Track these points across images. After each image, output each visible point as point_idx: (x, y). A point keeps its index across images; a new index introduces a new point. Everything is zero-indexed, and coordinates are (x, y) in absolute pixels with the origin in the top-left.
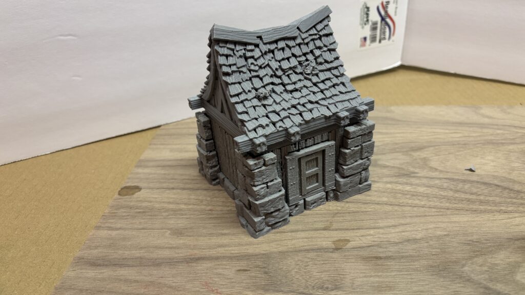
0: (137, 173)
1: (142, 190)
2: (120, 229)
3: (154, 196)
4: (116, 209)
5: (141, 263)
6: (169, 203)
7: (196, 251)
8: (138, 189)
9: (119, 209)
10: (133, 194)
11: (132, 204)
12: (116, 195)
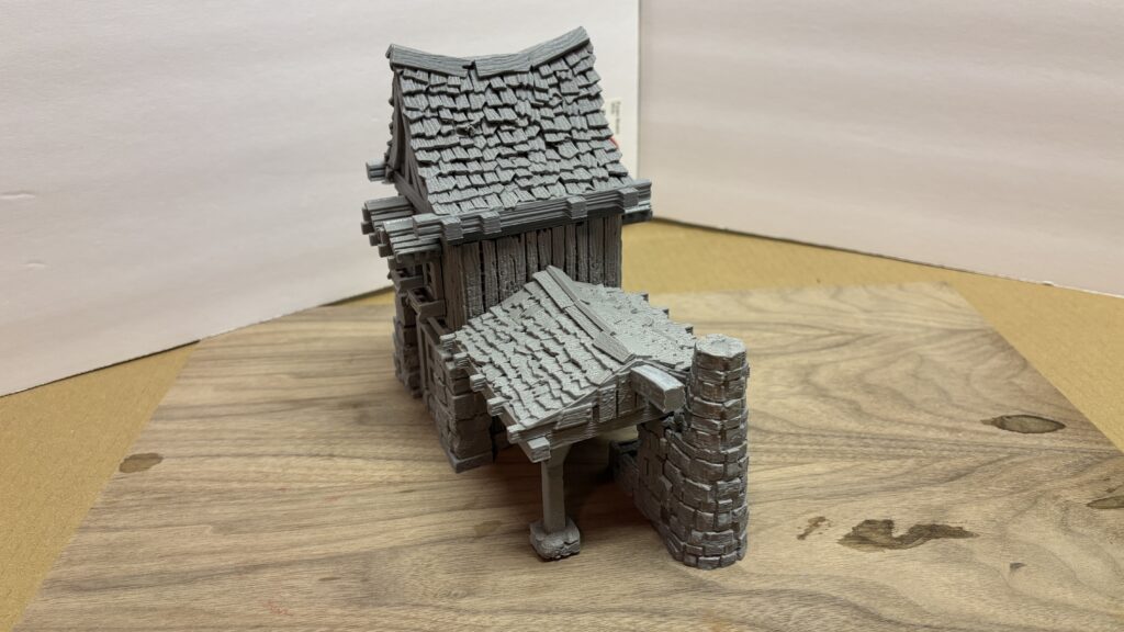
0: (154, 431)
1: (164, 462)
2: (124, 528)
3: (184, 470)
4: (116, 497)
5: (162, 580)
6: (212, 480)
7: (254, 556)
8: (156, 458)
9: (122, 494)
10: (147, 468)
11: (145, 485)
12: (117, 473)
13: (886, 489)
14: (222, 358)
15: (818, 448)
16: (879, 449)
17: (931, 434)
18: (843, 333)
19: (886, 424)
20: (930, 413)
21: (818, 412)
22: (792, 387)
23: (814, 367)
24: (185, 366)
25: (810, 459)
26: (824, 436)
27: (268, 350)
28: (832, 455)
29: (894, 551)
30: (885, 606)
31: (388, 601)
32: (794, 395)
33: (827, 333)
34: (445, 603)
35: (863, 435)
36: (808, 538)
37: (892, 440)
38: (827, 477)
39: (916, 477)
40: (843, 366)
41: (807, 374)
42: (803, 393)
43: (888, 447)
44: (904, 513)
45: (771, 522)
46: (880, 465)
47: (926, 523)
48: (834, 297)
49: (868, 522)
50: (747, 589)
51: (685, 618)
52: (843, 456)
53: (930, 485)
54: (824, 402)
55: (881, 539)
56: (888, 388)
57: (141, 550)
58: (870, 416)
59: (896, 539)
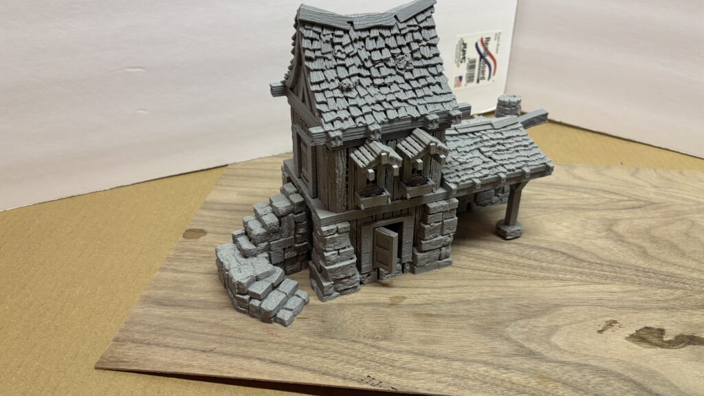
0: (203, 216)
1: (208, 234)
2: (185, 272)
3: (219, 241)
4: (181, 252)
8: (203, 232)
9: (183, 252)
10: (198, 238)
11: (197, 248)
12: (181, 238)
13: (661, 308)
14: (243, 176)
15: (615, 275)
16: (658, 281)
17: (695, 275)
18: (638, 200)
19: (664, 264)
20: (696, 261)
21: (616, 251)
22: (599, 232)
23: (616, 221)
24: (221, 178)
25: (608, 281)
26: (619, 267)
27: (270, 174)
28: (625, 281)
29: (663, 349)
30: (655, 384)
31: (336, 336)
32: (601, 238)
33: (625, 198)
34: (370, 342)
35: (647, 270)
36: (604, 332)
37: (667, 276)
38: (620, 295)
39: (682, 303)
40: (636, 222)
41: (611, 225)
42: (607, 238)
43: (663, 280)
44: (673, 326)
45: (579, 319)
46: (659, 291)
47: (687, 334)
48: (632, 175)
49: (647, 328)
50: (563, 360)
51: (521, 373)
52: (633, 282)
53: (692, 309)
54: (620, 245)
55: (655, 340)
56: (667, 240)
57: (195, 286)
58: (653, 258)
59: (666, 342)
